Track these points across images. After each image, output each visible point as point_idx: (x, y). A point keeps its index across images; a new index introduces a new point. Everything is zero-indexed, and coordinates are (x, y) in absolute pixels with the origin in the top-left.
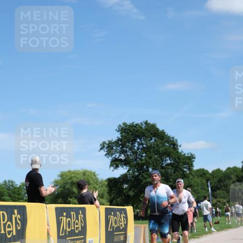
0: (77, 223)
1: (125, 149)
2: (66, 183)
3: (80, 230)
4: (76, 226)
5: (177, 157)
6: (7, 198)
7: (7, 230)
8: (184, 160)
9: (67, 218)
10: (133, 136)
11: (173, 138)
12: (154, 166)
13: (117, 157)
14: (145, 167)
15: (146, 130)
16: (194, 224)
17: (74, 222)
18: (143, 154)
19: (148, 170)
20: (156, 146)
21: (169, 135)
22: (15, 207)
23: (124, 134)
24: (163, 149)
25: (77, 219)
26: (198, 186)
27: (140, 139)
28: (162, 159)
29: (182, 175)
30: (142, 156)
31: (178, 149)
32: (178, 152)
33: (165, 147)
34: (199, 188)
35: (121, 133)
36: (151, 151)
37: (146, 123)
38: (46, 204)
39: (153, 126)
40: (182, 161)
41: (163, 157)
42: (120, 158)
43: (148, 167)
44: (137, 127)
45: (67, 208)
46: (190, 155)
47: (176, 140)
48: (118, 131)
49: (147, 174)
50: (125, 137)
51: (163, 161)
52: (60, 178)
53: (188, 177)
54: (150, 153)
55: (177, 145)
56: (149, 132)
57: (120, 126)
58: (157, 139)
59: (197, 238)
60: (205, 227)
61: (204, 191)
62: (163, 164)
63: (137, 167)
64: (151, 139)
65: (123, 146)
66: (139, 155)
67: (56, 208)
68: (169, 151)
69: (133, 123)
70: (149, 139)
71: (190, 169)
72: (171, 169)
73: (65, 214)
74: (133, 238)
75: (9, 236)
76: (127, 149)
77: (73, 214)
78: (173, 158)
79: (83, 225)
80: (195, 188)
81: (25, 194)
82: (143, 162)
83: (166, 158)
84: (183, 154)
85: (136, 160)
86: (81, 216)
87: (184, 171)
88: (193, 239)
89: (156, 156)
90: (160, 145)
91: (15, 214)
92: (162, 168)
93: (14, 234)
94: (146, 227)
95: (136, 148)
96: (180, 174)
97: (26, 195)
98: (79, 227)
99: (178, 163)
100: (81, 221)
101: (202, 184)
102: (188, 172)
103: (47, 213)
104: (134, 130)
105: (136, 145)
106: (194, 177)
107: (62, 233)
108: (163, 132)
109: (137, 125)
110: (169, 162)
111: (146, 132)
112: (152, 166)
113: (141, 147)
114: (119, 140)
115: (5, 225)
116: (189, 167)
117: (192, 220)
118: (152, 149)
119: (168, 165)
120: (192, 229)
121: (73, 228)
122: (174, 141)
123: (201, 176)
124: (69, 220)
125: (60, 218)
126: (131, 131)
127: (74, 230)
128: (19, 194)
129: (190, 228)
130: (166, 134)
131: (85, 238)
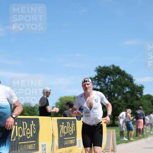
0: (70, 129)
1: (100, 82)
2: (63, 104)
3: (73, 133)
4: (70, 131)
5: (132, 87)
6: (26, 114)
7: (27, 133)
8: (137, 89)
9: (64, 126)
10: (105, 74)
11: (130, 75)
12: (118, 93)
13: (95, 88)
14: (113, 94)
15: (113, 70)
16: (144, 129)
17: (69, 128)
18: (111, 85)
19: (114, 96)
20: (119, 80)
21: (127, 73)
22: (32, 119)
23: (99, 73)
24: (124, 82)
25: (71, 126)
26: (146, 105)
27: (110, 76)
28: (123, 89)
29: (136, 98)
30: (111, 87)
31: (133, 82)
32: (133, 84)
33: (125, 81)
34: (147, 106)
35: (98, 72)
36: (116, 83)
37: (113, 66)
38: (51, 117)
39: (118, 68)
40: (136, 89)
41: (124, 87)
42: (97, 88)
43: (114, 94)
44: (108, 68)
45: (65, 119)
46: (141, 86)
47: (132, 76)
48: (96, 71)
49: (114, 98)
50: (100, 75)
51: (124, 90)
52: (59, 101)
53: (140, 100)
54: (116, 84)
55: (133, 80)
56: (115, 71)
57: (97, 68)
58: (120, 76)
59: (146, 138)
60: (151, 131)
61: (150, 109)
62: (124, 91)
63: (108, 93)
64: (116, 76)
65: (99, 80)
66: (109, 86)
67: (58, 120)
68: (128, 83)
69: (105, 66)
70: (115, 76)
71: (141, 94)
72: (129, 95)
73: (63, 123)
74: (106, 138)
75: (28, 138)
76: (102, 82)
77: (68, 123)
78: (130, 87)
79: (74, 130)
80: (145, 107)
81: (37, 111)
82: (112, 90)
83: (126, 87)
84: (136, 85)
85: (107, 89)
86: (73, 124)
87: (137, 96)
88: (143, 139)
89: (120, 87)
90: (122, 80)
91: (32, 124)
92: (124, 94)
93: (32, 136)
94: (114, 131)
95: (107, 82)
96: (135, 97)
97: (39, 112)
98: (72, 132)
99: (134, 91)
100: (73, 128)
101: (149, 104)
102: (140, 97)
103: (52, 123)
104: (106, 70)
105: (107, 80)
106: (144, 100)
107: (61, 136)
108: (124, 72)
109: (107, 67)
110: (128, 90)
111: (113, 72)
112: (117, 93)
113: (110, 81)
114: (96, 77)
115: (26, 130)
116: (140, 93)
117: (143, 127)
118: (117, 82)
119: (127, 92)
120: (142, 133)
121: (68, 132)
122: (130, 77)
123: (148, 99)
124: (66, 127)
125: (60, 126)
126: (103, 71)
127: (69, 133)
128: (34, 111)
129: (141, 132)
130: (126, 73)
131: (75, 139)
